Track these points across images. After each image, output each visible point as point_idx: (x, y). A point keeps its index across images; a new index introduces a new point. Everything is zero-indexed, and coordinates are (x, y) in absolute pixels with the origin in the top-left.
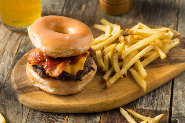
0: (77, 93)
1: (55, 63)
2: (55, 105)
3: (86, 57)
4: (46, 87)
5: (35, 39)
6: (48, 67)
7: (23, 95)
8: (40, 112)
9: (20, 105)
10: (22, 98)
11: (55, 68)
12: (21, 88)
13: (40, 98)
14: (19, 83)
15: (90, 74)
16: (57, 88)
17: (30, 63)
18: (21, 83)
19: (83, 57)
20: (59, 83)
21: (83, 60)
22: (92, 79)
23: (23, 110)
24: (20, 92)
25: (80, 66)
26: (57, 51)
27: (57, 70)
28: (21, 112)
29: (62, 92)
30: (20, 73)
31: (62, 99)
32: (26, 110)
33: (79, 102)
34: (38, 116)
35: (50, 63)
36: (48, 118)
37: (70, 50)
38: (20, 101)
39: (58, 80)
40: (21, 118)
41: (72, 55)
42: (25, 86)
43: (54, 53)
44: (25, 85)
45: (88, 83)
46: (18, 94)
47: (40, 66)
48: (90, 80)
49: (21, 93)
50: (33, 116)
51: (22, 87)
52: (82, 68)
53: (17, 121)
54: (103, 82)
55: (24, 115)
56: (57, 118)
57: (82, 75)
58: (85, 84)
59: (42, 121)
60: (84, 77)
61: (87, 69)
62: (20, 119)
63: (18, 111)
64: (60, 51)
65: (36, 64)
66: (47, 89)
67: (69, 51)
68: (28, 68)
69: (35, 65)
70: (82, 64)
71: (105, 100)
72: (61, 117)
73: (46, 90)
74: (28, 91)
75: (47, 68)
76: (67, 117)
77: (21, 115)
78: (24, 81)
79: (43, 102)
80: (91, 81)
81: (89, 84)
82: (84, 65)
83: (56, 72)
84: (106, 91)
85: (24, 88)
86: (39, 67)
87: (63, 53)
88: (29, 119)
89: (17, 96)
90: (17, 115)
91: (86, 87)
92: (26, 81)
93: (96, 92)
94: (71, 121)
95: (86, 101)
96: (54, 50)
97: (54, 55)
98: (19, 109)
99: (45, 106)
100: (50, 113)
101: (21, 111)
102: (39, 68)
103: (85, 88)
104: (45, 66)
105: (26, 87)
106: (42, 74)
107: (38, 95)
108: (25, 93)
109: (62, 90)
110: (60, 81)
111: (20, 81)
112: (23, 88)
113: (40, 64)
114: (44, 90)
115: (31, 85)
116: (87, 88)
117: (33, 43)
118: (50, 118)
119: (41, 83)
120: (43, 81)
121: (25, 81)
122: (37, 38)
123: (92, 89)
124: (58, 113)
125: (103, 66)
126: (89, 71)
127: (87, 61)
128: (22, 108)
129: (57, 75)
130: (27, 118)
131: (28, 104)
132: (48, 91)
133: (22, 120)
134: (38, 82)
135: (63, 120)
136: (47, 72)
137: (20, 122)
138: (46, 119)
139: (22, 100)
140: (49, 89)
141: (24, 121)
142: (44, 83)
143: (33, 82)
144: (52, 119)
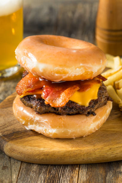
0: (88, 136)
2: (58, 152)
4: (45, 128)
5: (27, 56)
6: (47, 95)
7: (10, 142)
8: (37, 166)
9: (6, 158)
10: (9, 147)
11: (59, 96)
13: (37, 145)
17: (21, 94)
18: (6, 129)
20: (64, 119)
22: (108, 117)
23: (12, 165)
24: (6, 139)
26: (61, 69)
27: (61, 97)
29: (69, 132)
31: (68, 144)
32: (16, 164)
33: (94, 146)
34: (34, 170)
35: (50, 89)
37: (80, 68)
40: (10, 173)
42: (12, 132)
43: (57, 73)
46: (4, 142)
47: (35, 96)
50: (28, 171)
51: (9, 132)
52: (96, 97)
53: (4, 178)
55: (13, 170)
56: (63, 171)
57: (96, 106)
59: (41, 176)
62: (9, 175)
63: (5, 165)
64: (66, 69)
65: (29, 94)
66: (45, 130)
67: (78, 69)
68: (16, 105)
69: (27, 96)
72: (68, 169)
73: (44, 132)
74: (17, 138)
75: (47, 97)
76: (77, 169)
77: (10, 170)
78: (10, 126)
79: (42, 149)
83: (61, 101)
85: (11, 134)
86: (34, 98)
88: (21, 174)
89: (2, 145)
90: (4, 170)
92: (13, 125)
94: (85, 173)
95: (103, 144)
96: (57, 68)
97: (57, 75)
98: (4, 163)
99: (44, 155)
100: (52, 165)
101: (9, 165)
102: (34, 99)
103: (99, 130)
104: (43, 95)
105: (14, 133)
106: (39, 106)
107: (32, 141)
108: (12, 139)
111: (4, 127)
113: (34, 93)
115: (20, 130)
118: (53, 172)
119: (38, 123)
122: (30, 55)
124: (63, 165)
125: (119, 101)
128: (9, 162)
129: (62, 104)
130: (18, 173)
131: (19, 154)
132: (47, 132)
133: (11, 177)
134: (32, 122)
135: (72, 173)
136: (48, 101)
137: (8, 179)
138: (48, 174)
139: (9, 150)
140: (49, 129)
141: (14, 177)
142: (41, 120)
143: (25, 123)
144: (56, 172)
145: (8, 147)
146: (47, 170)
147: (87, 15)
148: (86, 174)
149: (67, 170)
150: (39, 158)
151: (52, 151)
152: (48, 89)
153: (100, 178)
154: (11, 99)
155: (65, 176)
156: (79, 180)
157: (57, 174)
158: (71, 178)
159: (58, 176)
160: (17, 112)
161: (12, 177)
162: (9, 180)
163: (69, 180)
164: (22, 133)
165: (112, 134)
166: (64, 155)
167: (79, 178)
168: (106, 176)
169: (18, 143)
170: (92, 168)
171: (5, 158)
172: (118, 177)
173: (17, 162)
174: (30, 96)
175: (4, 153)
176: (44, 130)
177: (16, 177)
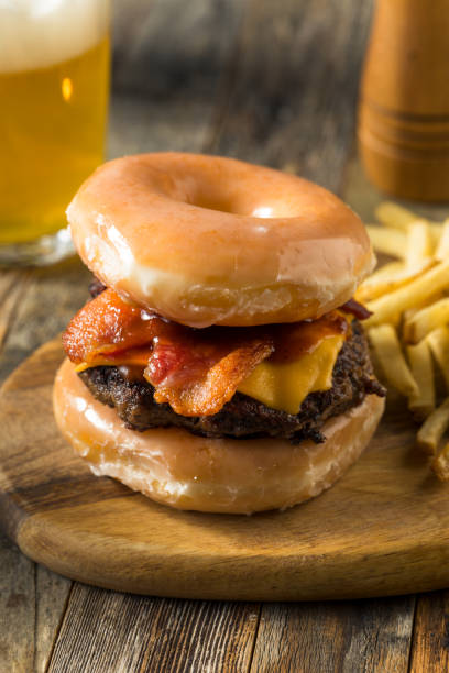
0: (297, 507)
1: (197, 355)
2: (194, 559)
3: (343, 333)
4: (153, 475)
5: (105, 236)
6: (164, 372)
7: (38, 515)
8: (122, 598)
9: (23, 567)
10: (33, 531)
11: (203, 379)
12: (28, 484)
13: (124, 530)
14: (18, 465)
15: (358, 418)
16: (206, 475)
17: (77, 360)
18: (27, 466)
19: (327, 334)
20: (215, 452)
21: (331, 345)
22: (367, 442)
23: (39, 590)
24: (24, 502)
25: (315, 373)
26: (212, 289)
27: (209, 383)
28: (32, 596)
29: (232, 495)
30: (23, 424)
31: (226, 533)
32: (54, 587)
33: (314, 545)
34: (112, 613)
35: (172, 352)
36: (162, 624)
37: (276, 287)
38: (22, 546)
39: (213, 436)
40: (33, 621)
41: (280, 312)
42: (47, 479)
43: (197, 303)
44: (48, 475)
45: (349, 459)
46: (17, 513)
47: (124, 371)
48: (355, 446)
49: (30, 506)
50: (90, 615)
51: (36, 480)
52: (328, 383)
53: (10, 635)
54: (418, 457)
55: (42, 610)
56: (207, 623)
57: (327, 412)
58: (336, 464)
59: (131, 635)
60: (330, 426)
61: (350, 388)
62: (27, 629)
63: (17, 591)
64: (227, 291)
65: (107, 362)
66: (155, 483)
67: (268, 291)
68: (65, 390)
69: (98, 368)
70: (327, 360)
71: (435, 538)
72: (221, 619)
73: (151, 490)
74: (62, 501)
75: (162, 378)
76: (252, 617)
77: (32, 609)
78: (41, 456)
79: (140, 546)
80: (359, 451)
81: (351, 466)
82: (336, 366)
83: (207, 395)
84: (435, 495)
85: (42, 485)
86: (122, 376)
87: (241, 302)
88: (69, 625)
89: (11, 523)
90: (13, 610)
91: (339, 481)
92: (52, 455)
93: (388, 503)
94: (276, 635)
95: (342, 540)
96: (198, 286)
97: (197, 309)
98: (17, 584)
99: (146, 566)
100: (169, 600)
101: (29, 592)
102: (120, 380)
103: (333, 486)
104: (151, 370)
105: (52, 481)
106: (134, 407)
107: (110, 516)
108: (45, 507)
109: (231, 490)
110: (218, 441)
111: (23, 457)
112: (36, 487)
113: (122, 361)
114: (139, 493)
115: (74, 473)
116: (343, 485)
117: (94, 260)
118: (172, 624)
119: (130, 457)
120: (138, 445)
121: (47, 458)
123: (368, 488)
124: (208, 602)
125: (411, 389)
126: (357, 402)
127: (347, 353)
128: (33, 581)
129: (209, 407)
130: (57, 621)
131: (65, 558)
132: (160, 492)
133: (35, 634)
134: (112, 452)
135: (236, 630)
136: (164, 394)
137: (25, 640)
138: (154, 629)
139: (33, 542)
140: (166, 483)
141: (45, 635)
142: (141, 452)
143: (89, 455)
144: (182, 626)
145: (31, 530)
146: (152, 617)
147: (342, 36)
148: (279, 638)
149: (219, 619)
150: (128, 576)
151: (172, 557)
152: (168, 353)
153: (325, 657)
154: (52, 357)
155: (212, 642)
156: (255, 659)
157: (185, 632)
158: (229, 649)
159: (189, 640)
160: (65, 414)
161: (39, 636)
162: (27, 646)
163: (224, 658)
164: (78, 483)
165: (376, 505)
166: (211, 571)
167: (257, 651)
168: (345, 649)
169: (62, 521)
170: (300, 617)
171: (19, 567)
172: (385, 656)
173: (57, 584)
174: (107, 371)
175: (18, 547)
176: (149, 483)
177: (50, 638)
